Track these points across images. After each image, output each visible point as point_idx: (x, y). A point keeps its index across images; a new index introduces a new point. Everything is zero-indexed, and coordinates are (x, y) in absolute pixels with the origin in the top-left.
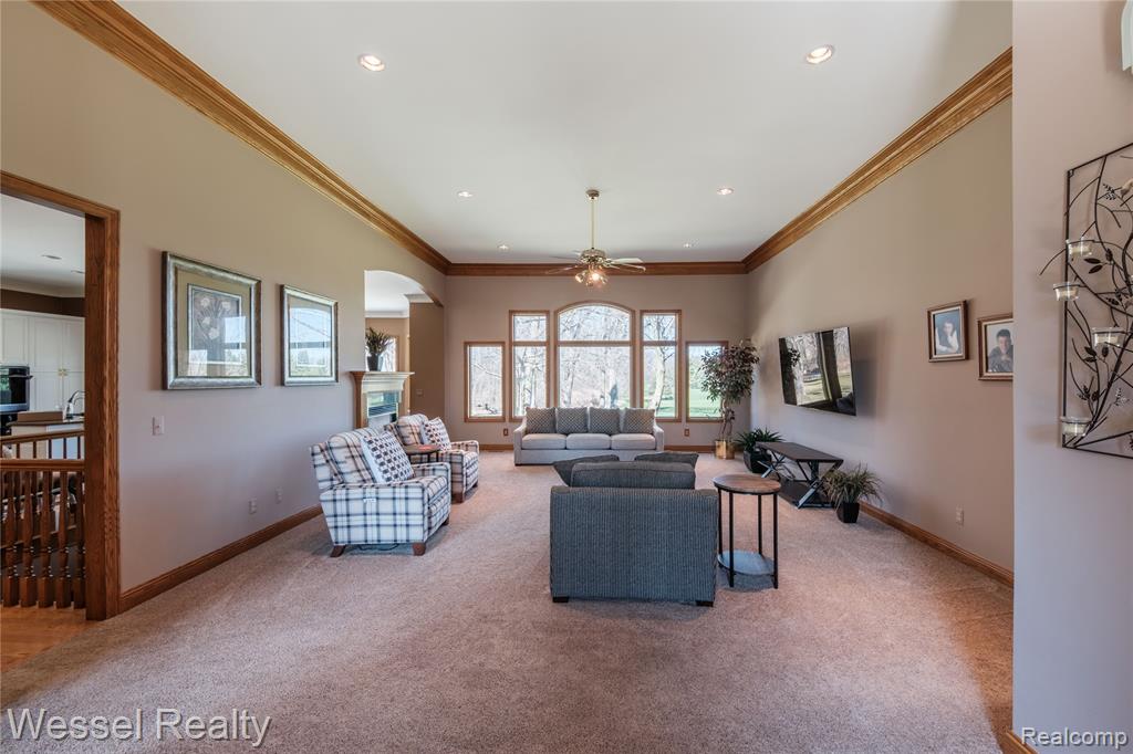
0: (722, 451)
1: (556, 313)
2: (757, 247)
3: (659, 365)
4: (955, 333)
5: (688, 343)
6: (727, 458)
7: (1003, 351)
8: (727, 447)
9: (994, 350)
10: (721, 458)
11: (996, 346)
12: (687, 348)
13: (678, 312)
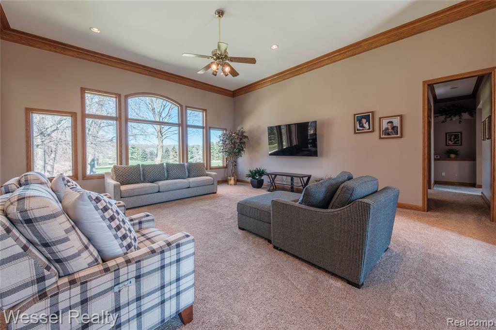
0: (232, 182)
1: (127, 97)
2: (250, 83)
3: (195, 140)
4: (367, 123)
5: (210, 128)
6: (234, 185)
7: (390, 128)
8: (234, 179)
9: (386, 128)
10: (231, 185)
11: (387, 127)
12: (210, 131)
13: (204, 110)
